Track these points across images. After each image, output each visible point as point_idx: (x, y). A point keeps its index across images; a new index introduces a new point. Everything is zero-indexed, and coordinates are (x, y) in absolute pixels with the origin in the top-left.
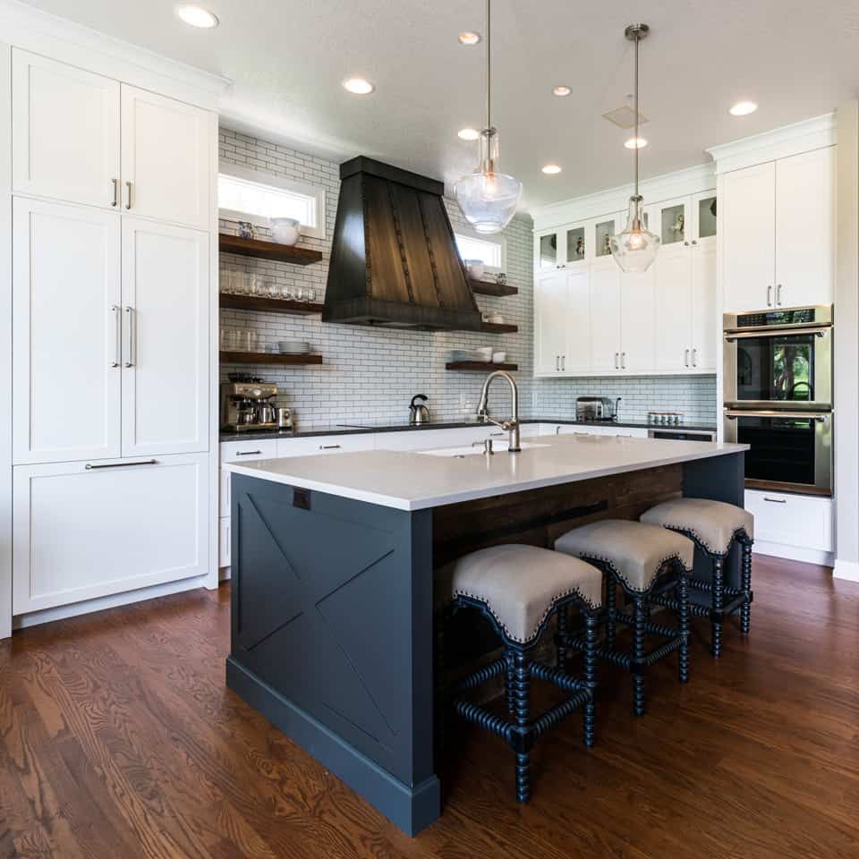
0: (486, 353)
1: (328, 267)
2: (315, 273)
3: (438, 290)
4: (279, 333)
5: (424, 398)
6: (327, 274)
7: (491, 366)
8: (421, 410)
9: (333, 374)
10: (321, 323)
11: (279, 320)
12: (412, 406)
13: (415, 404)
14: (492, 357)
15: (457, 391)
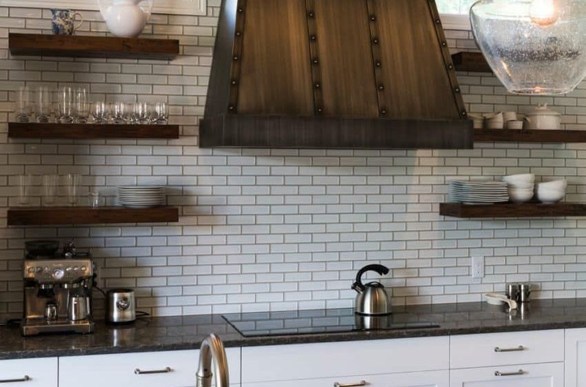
0: (521, 185)
1: (211, 59)
2: (187, 71)
3: (380, 86)
4: (127, 170)
5: (381, 270)
6: (207, 71)
7: (535, 209)
8: (373, 293)
9: (217, 230)
10: (198, 151)
11: (127, 150)
12: (358, 285)
13: (364, 282)
14: (535, 191)
15: (465, 253)
